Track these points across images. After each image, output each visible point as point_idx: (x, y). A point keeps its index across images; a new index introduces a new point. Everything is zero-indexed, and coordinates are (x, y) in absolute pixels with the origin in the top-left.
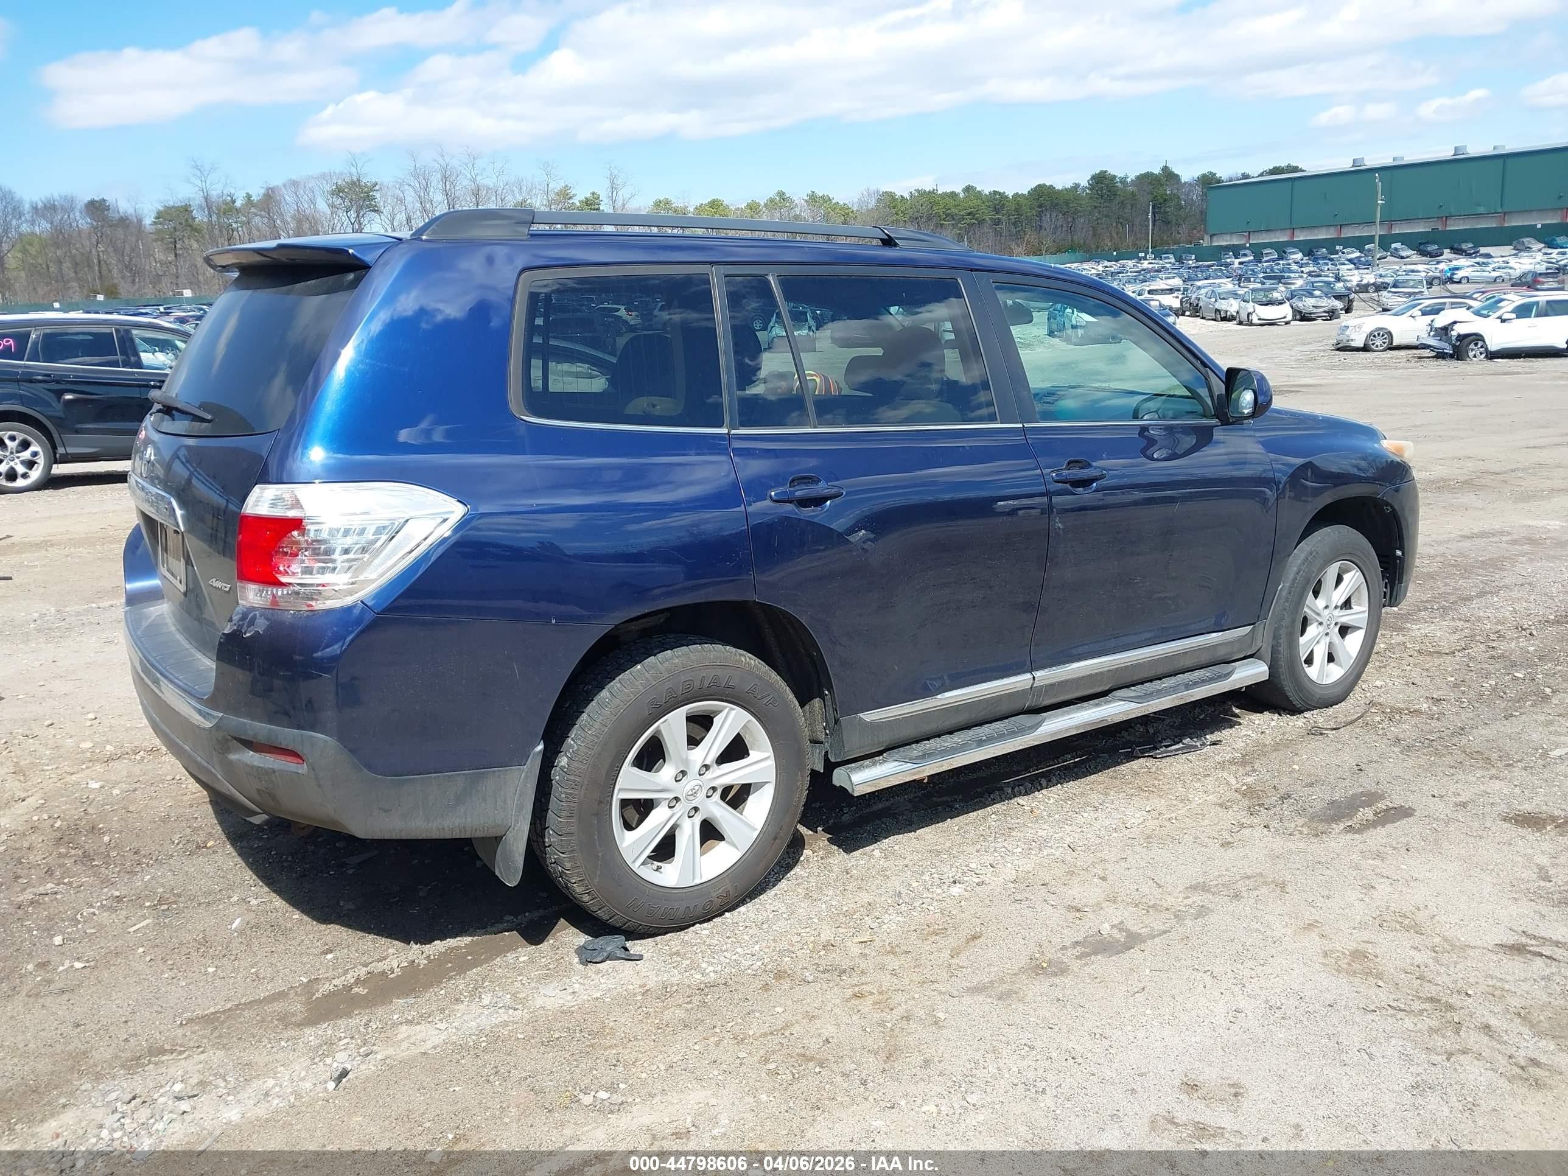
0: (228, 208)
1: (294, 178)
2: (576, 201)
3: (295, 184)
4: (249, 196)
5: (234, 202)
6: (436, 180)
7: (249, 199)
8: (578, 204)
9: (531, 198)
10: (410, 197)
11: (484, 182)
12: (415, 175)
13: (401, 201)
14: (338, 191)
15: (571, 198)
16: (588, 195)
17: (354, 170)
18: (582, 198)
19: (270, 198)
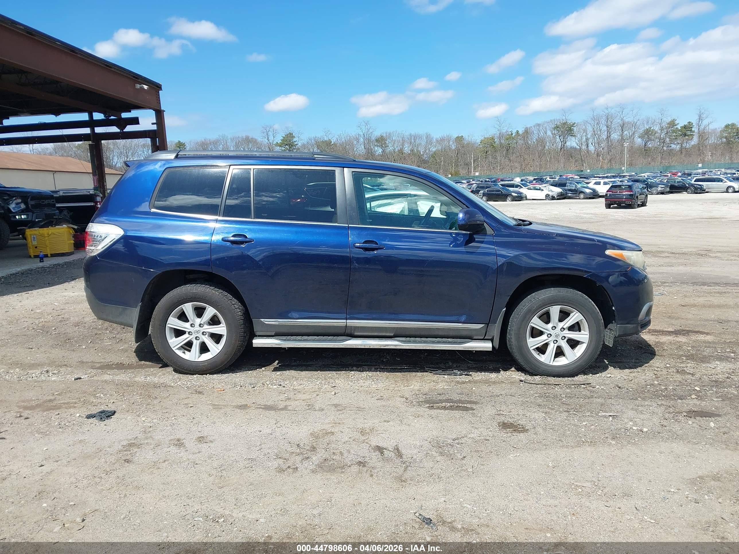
0: (510, 137)
1: (539, 123)
2: (679, 127)
3: (539, 125)
4: (518, 132)
5: (512, 134)
6: (603, 121)
7: (518, 133)
8: (680, 128)
9: (653, 127)
10: (590, 129)
11: (627, 120)
12: (594, 119)
13: (585, 131)
14: (557, 127)
15: (676, 125)
16: (686, 123)
17: (564, 118)
18: (682, 125)
19: (527, 132)
